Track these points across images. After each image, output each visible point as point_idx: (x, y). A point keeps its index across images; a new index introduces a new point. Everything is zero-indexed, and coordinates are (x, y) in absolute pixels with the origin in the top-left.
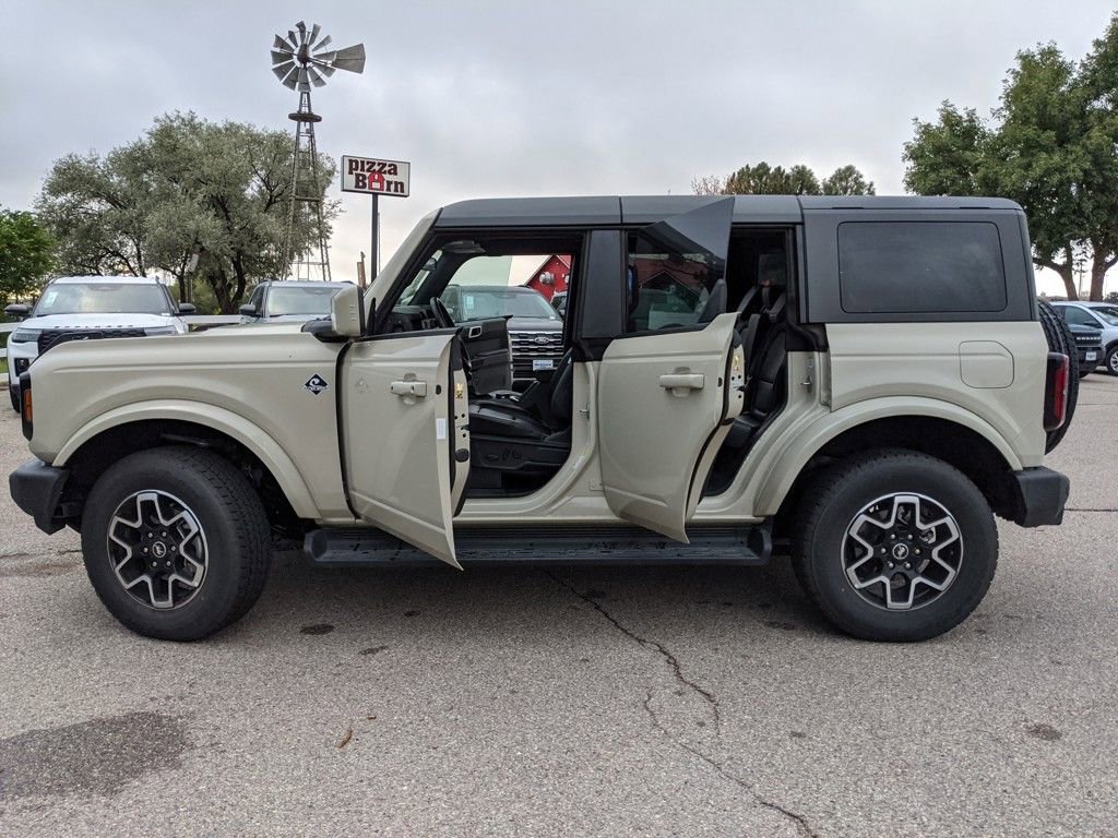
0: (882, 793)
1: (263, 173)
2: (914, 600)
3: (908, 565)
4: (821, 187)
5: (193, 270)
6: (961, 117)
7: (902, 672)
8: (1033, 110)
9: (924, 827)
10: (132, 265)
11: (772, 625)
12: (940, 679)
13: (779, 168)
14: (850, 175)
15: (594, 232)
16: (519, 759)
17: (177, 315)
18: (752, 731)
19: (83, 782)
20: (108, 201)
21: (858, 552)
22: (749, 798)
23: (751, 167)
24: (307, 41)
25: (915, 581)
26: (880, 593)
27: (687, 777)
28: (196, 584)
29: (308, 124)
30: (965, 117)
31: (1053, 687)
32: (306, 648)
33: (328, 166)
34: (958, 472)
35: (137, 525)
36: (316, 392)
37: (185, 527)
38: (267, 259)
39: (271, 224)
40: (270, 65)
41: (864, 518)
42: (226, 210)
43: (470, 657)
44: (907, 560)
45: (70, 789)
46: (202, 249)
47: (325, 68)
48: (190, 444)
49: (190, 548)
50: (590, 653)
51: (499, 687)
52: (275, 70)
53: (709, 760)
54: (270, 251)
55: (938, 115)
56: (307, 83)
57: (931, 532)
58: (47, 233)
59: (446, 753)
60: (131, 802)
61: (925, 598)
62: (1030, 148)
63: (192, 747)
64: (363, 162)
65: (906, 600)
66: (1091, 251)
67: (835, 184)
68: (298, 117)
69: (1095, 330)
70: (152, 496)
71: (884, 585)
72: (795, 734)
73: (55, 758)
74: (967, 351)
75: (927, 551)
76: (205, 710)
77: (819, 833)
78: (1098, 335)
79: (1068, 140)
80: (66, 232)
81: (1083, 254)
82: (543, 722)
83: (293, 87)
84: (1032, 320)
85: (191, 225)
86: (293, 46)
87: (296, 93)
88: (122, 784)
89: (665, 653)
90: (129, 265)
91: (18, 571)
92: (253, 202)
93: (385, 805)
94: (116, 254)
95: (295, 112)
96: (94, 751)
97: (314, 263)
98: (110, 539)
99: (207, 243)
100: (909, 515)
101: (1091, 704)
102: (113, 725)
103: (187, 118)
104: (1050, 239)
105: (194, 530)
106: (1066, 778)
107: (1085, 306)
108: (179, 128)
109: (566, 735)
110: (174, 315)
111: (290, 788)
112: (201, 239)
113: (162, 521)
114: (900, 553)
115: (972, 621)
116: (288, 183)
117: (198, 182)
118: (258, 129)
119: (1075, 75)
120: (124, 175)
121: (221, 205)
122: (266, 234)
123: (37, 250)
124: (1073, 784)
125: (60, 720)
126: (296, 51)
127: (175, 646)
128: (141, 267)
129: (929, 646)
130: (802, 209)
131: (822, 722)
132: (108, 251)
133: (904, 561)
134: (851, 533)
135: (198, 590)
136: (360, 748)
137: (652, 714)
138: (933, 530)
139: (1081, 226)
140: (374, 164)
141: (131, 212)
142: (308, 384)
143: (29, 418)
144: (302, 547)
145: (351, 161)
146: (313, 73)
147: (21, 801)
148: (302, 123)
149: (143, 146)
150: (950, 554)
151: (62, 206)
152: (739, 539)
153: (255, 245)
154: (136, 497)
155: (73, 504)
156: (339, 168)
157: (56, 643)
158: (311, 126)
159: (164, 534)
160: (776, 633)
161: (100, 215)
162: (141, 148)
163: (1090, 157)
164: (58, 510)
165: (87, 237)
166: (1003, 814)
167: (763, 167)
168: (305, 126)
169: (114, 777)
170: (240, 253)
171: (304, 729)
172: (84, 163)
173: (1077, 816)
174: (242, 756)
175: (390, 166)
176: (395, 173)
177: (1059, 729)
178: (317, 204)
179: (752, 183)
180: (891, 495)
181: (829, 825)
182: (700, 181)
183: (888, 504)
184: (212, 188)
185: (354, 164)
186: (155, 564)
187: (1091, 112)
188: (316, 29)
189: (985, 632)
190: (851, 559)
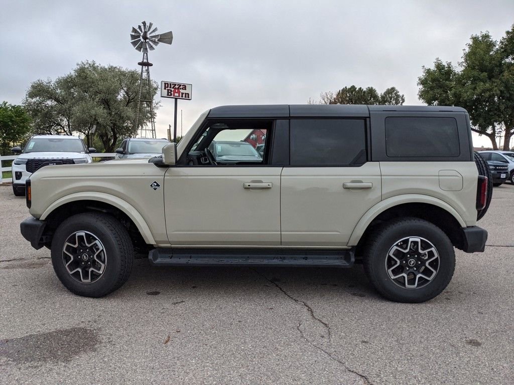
0: (401, 367)
1: (125, 89)
2: (418, 284)
3: (415, 269)
4: (380, 97)
5: (93, 132)
6: (444, 66)
7: (412, 316)
8: (477, 63)
9: (419, 382)
10: (66, 130)
11: (354, 294)
12: (429, 319)
13: (361, 88)
14: (393, 91)
15: (277, 121)
16: (243, 350)
17: (88, 153)
18: (345, 340)
19: (54, 356)
20: (55, 101)
21: (393, 262)
22: (343, 368)
23: (348, 88)
24: (147, 30)
25: (418, 276)
26: (402, 281)
27: (316, 359)
28: (101, 273)
29: (146, 67)
30: (446, 66)
31: (479, 323)
32: (148, 302)
33: (155, 86)
34: (438, 228)
35: (76, 246)
36: (155, 189)
37: (97, 247)
38: (127, 127)
39: (129, 112)
40: (130, 40)
41: (395, 248)
42: (109, 106)
43: (221, 306)
44: (415, 266)
45: (48, 359)
46: (98, 123)
47: (154, 42)
48: (100, 211)
49: (99, 256)
50: (274, 305)
51: (234, 319)
52: (132, 43)
53: (326, 352)
54: (128, 124)
55: (434, 64)
56: (147, 49)
57: (426, 254)
58: (28, 115)
59: (211, 347)
60: (75, 365)
61: (422, 284)
62: (476, 80)
63: (101, 342)
64: (170, 84)
65: (414, 284)
66: (504, 127)
67: (386, 96)
68: (142, 64)
69: (505, 164)
70: (82, 233)
71: (404, 277)
72: (364, 342)
73: (41, 346)
74: (442, 175)
75: (423, 262)
76: (106, 327)
77: (373, 383)
78: (507, 166)
79: (493, 77)
80: (36, 115)
81: (500, 129)
82: (253, 334)
83: (140, 51)
84: (471, 161)
85: (93, 112)
86: (140, 32)
87: (142, 53)
88: (71, 358)
89: (307, 306)
90: (64, 130)
91: (20, 266)
92: (121, 101)
93: (185, 368)
94: (59, 124)
95: (141, 62)
96: (58, 344)
97: (148, 130)
98: (64, 252)
99: (100, 120)
100: (416, 246)
101: (495, 331)
102: (67, 333)
103: (92, 63)
104: (485, 122)
105: (101, 249)
106: (482, 362)
107: (501, 153)
108: (88, 68)
109: (263, 340)
110: (86, 153)
111: (144, 360)
112: (97, 118)
113: (87, 245)
114: (412, 263)
115: (443, 295)
116: (137, 93)
117: (96, 93)
118: (124, 69)
119: (497, 47)
120: (63, 89)
121: (106, 103)
122: (127, 116)
123: (23, 122)
124: (485, 365)
125: (43, 330)
126: (142, 34)
127: (91, 299)
128: (70, 131)
129: (424, 305)
130: (369, 111)
131: (376, 337)
132: (55, 123)
133: (414, 267)
134: (390, 254)
135: (102, 275)
136: (173, 344)
137: (301, 332)
138: (427, 253)
139: (499, 116)
140: (176, 85)
141: (66, 106)
142: (151, 186)
143: (30, 199)
144: (148, 257)
145: (165, 84)
146: (149, 44)
147: (28, 364)
148: (144, 67)
149: (72, 76)
150: (434, 264)
151: (35, 103)
152: (340, 256)
153: (121, 121)
154: (75, 234)
155: (48, 236)
156: (160, 87)
157: (39, 297)
158: (148, 68)
159: (88, 250)
160: (356, 298)
161: (52, 107)
162: (71, 77)
163: (503, 84)
164: (42, 239)
165: (46, 117)
166: (454, 377)
167: (353, 87)
168: (145, 68)
169: (67, 355)
170: (114, 124)
171: (149, 335)
172: (45, 84)
173: (486, 379)
174: (122, 347)
175: (183, 86)
176: (185, 89)
177: (480, 341)
178: (150, 103)
179: (348, 95)
180: (408, 238)
181: (378, 380)
182: (324, 93)
183: (406, 242)
184: (102, 96)
185: (166, 85)
186: (83, 263)
187: (504, 64)
188: (151, 24)
189: (449, 299)
190: (390, 266)
